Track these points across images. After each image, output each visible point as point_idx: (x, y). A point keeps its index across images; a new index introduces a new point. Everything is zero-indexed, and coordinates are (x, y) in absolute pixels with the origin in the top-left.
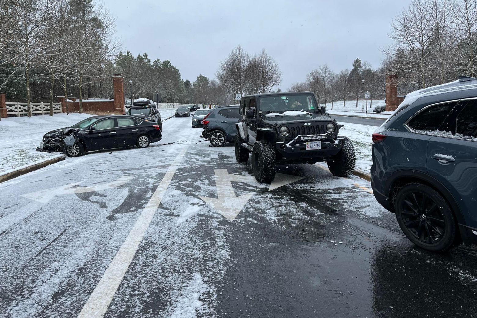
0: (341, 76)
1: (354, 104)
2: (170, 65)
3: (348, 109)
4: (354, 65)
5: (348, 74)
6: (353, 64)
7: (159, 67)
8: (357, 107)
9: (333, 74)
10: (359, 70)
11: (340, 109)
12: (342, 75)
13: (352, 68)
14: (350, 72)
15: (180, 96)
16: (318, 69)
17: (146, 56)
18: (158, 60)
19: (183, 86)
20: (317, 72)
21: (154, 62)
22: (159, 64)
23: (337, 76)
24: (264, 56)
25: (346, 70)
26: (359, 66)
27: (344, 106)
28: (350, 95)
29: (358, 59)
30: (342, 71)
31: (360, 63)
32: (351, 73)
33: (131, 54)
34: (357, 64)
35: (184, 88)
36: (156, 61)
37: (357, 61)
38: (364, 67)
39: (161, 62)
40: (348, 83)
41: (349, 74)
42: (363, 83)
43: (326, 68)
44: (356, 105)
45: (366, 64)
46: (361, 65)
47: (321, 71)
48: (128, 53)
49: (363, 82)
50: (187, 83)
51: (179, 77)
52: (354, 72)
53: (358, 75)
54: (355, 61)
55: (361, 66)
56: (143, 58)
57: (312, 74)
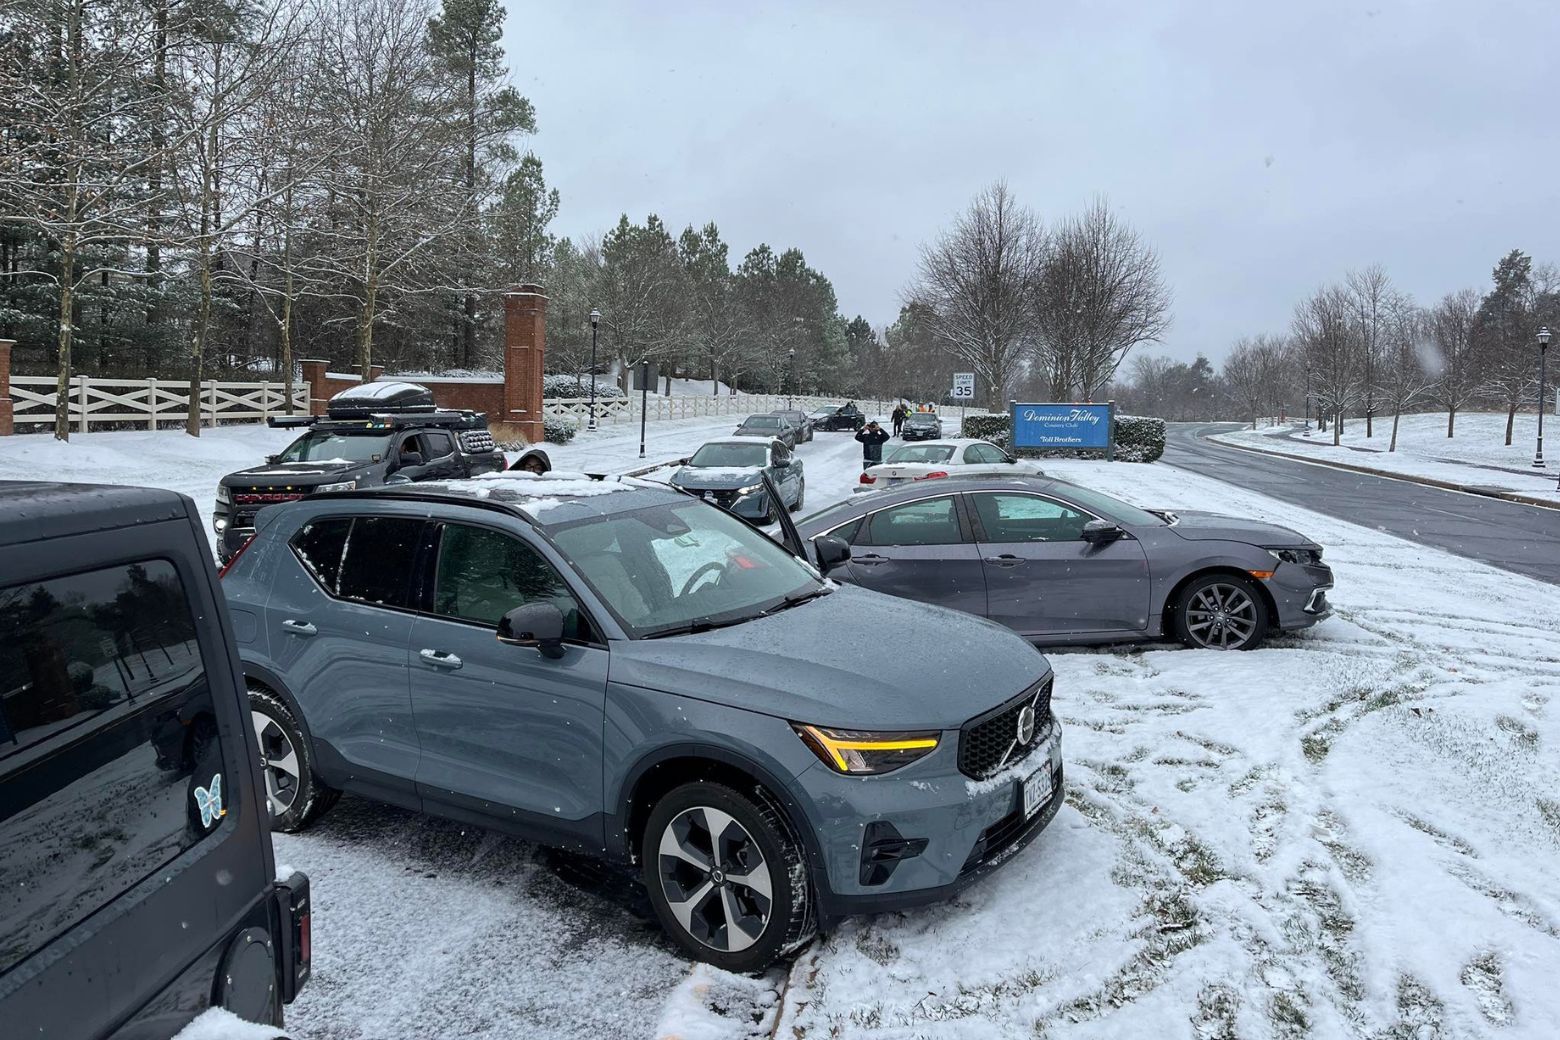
0: (1442, 317)
1: (1496, 430)
2: (803, 265)
3: (1466, 449)
4: (1500, 275)
5: (1471, 309)
6: (1496, 273)
7: (767, 274)
8: (1508, 442)
9: (1411, 309)
10: (1518, 294)
11: (1433, 447)
12: (1447, 314)
13: (1491, 287)
14: (1480, 303)
15: (826, 372)
16: (1344, 287)
17: (712, 232)
18: (764, 249)
19: (839, 340)
20: (1339, 298)
21: (748, 256)
22: (765, 262)
23: (1424, 316)
24: (1099, 224)
25: (1466, 294)
26: (1521, 278)
27: (1450, 435)
28: (1481, 390)
29: (1515, 254)
30: (1448, 299)
31: (1527, 268)
32: (1483, 306)
33: (661, 224)
34: (1513, 271)
35: (845, 346)
36: (755, 253)
37: (1511, 260)
38: (1540, 287)
39: (772, 256)
40: (1472, 341)
41: (1476, 310)
42: (1544, 346)
43: (1377, 282)
44: (1504, 431)
45: (1551, 273)
46: (1529, 276)
47: (1353, 293)
48: (652, 220)
49: (1545, 340)
50: (860, 328)
51: (833, 305)
52: (1495, 302)
53: (1517, 314)
54: (1503, 262)
55: (1526, 281)
56: (704, 238)
57: (1319, 306)
